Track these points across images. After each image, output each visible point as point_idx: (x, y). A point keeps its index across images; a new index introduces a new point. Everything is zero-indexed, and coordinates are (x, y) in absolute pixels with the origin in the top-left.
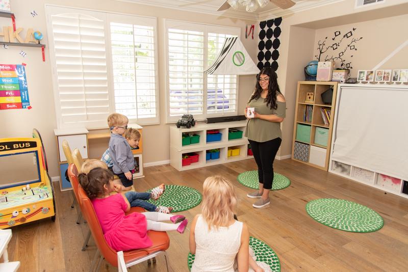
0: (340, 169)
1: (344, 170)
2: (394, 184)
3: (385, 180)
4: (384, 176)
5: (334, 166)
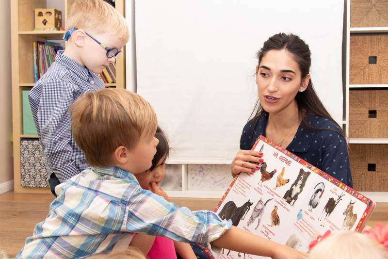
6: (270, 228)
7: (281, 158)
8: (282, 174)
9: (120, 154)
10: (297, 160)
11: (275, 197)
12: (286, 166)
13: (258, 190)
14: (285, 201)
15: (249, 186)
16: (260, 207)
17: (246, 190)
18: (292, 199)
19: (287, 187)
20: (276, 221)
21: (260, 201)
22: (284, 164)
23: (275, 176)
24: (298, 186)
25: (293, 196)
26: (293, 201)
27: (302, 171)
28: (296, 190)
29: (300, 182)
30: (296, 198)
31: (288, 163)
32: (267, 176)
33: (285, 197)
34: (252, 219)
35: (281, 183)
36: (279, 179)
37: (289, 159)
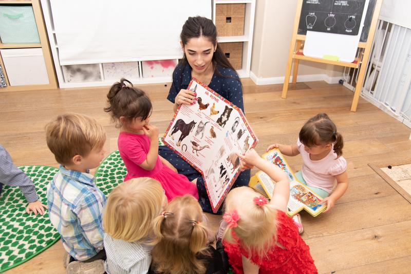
0: (79, 76)
1: (87, 76)
2: (165, 69)
3: (152, 68)
4: (150, 63)
5: (67, 75)
6: (210, 139)
7: (211, 96)
8: (213, 107)
9: (76, 159)
10: (223, 100)
11: (211, 121)
12: (215, 102)
13: (198, 115)
14: (218, 124)
15: (191, 111)
16: (201, 125)
17: (190, 113)
18: (222, 124)
19: (218, 116)
20: (214, 135)
21: (201, 122)
22: (213, 101)
23: (209, 108)
24: (226, 116)
25: (223, 122)
26: (223, 125)
27: (226, 107)
28: (224, 118)
29: (226, 114)
30: (225, 123)
31: (217, 100)
32: (203, 107)
33: (218, 122)
34: (197, 132)
35: (213, 112)
36: (212, 110)
37: (217, 98)
